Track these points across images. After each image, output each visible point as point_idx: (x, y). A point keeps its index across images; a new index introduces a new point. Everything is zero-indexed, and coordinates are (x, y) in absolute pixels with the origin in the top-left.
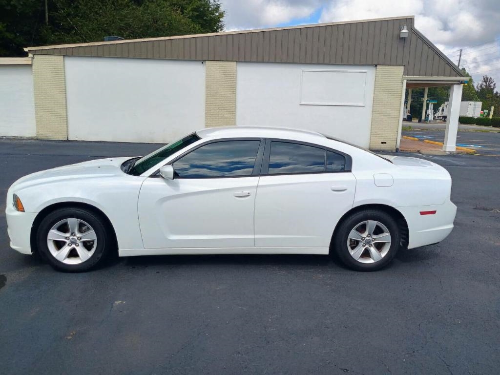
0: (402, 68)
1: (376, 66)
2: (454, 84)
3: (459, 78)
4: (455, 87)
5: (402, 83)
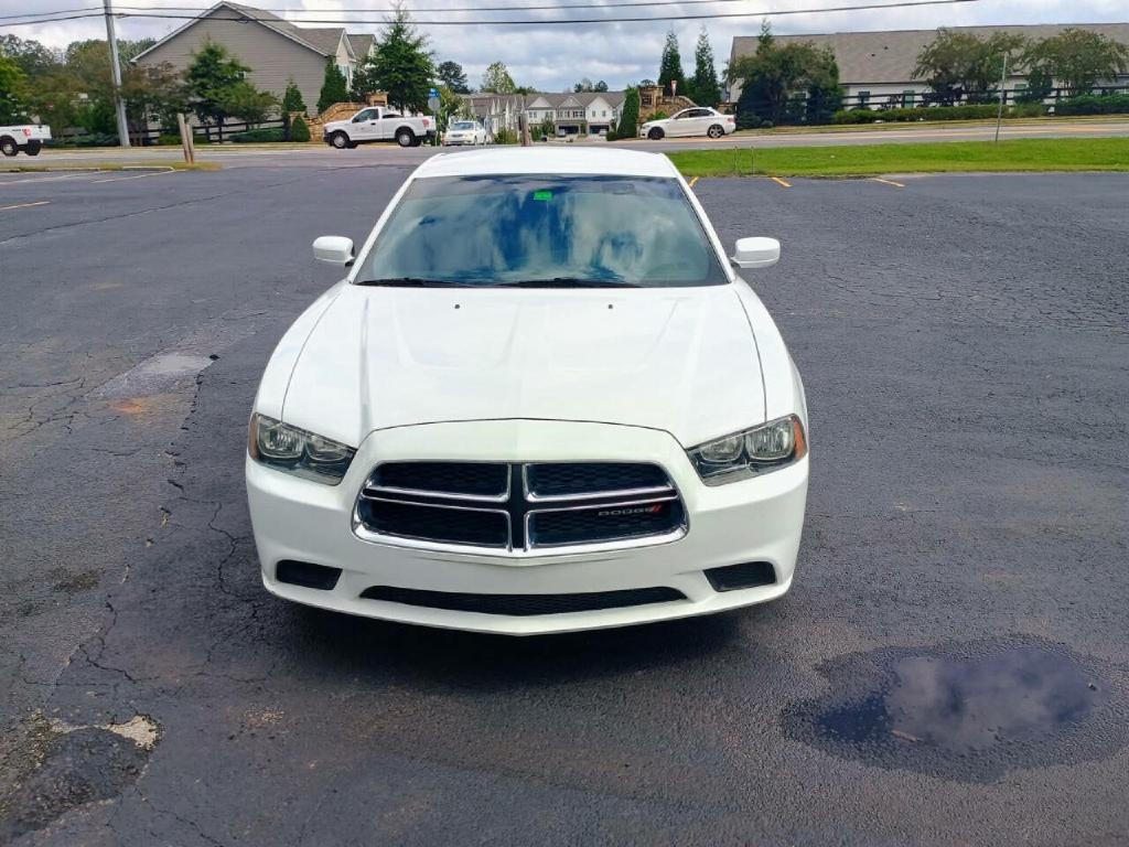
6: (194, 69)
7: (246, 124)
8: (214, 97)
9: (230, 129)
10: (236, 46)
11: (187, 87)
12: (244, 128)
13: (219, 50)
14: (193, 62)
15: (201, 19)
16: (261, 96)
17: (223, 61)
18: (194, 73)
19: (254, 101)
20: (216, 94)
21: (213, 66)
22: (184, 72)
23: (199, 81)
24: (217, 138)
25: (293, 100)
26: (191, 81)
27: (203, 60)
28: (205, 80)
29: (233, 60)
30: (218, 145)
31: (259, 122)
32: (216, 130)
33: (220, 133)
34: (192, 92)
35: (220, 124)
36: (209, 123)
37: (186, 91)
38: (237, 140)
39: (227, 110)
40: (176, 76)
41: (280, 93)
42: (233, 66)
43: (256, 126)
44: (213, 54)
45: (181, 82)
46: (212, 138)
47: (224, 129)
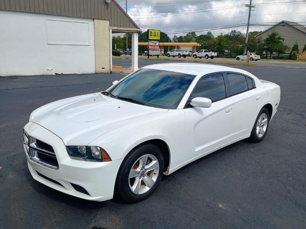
0: (108, 22)
1: (94, 19)
2: (134, 33)
3: (136, 29)
4: (135, 34)
5: (110, 31)
6: (267, 39)
7: (278, 54)
8: (271, 47)
9: (274, 55)
10: (281, 33)
11: (264, 44)
12: (277, 55)
13: (276, 34)
14: (268, 37)
15: (275, 26)
16: (284, 46)
17: (277, 37)
18: (267, 40)
19: (282, 48)
20: (271, 46)
21: (273, 38)
22: (264, 40)
23: (268, 42)
24: (269, 58)
25: (296, 48)
26: (266, 42)
27: (271, 37)
28: (269, 42)
29: (279, 37)
30: (269, 60)
31: (282, 54)
32: (270, 55)
33: (270, 56)
34: (265, 45)
35: (271, 54)
36: (268, 53)
37: (264, 45)
38: (274, 58)
39: (273, 50)
40: (262, 41)
41: (291, 46)
42: (279, 38)
43: (281, 55)
44: (274, 35)
45: (263, 42)
46: (268, 57)
47: (272, 55)
